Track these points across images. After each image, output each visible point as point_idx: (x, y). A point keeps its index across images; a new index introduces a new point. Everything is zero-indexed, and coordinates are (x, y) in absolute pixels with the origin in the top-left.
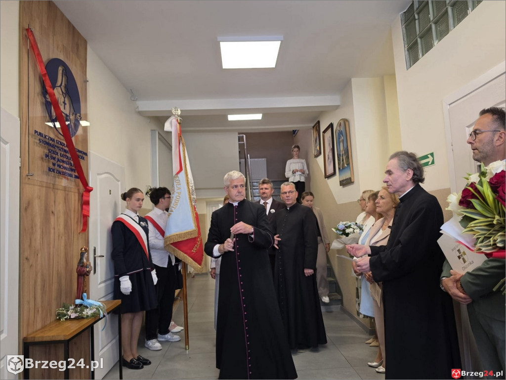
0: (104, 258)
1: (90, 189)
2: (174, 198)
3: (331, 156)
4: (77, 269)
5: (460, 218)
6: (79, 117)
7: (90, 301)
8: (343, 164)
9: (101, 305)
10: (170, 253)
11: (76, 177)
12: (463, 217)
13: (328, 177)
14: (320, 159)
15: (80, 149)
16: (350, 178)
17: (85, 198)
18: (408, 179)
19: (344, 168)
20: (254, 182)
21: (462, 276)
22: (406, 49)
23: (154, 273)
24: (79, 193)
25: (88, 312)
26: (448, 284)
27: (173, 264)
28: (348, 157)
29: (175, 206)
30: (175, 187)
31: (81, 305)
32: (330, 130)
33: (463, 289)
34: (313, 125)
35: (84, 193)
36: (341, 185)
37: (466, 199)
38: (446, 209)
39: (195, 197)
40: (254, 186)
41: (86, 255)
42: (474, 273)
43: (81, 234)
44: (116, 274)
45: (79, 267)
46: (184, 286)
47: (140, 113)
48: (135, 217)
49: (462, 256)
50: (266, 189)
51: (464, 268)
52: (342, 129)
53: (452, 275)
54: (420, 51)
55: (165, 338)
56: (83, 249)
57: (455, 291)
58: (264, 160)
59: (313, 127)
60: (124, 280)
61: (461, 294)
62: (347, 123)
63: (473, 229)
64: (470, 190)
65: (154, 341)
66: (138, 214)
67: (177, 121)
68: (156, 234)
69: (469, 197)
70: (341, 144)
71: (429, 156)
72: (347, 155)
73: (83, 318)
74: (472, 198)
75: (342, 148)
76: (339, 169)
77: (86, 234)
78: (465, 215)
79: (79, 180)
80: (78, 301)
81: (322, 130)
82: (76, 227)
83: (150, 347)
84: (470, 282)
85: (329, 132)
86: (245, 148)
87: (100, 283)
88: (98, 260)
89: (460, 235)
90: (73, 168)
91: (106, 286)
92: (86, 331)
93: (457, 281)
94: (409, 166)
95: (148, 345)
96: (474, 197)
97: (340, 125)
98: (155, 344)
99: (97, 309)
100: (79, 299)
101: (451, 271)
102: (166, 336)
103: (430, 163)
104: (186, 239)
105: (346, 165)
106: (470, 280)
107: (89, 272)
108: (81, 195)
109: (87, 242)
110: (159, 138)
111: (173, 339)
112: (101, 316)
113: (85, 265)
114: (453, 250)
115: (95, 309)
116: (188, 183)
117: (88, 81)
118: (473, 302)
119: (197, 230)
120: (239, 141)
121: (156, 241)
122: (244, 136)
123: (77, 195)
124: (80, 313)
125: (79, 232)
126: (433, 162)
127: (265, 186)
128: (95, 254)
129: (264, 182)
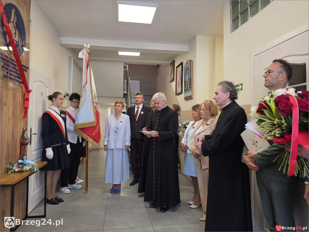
0: (37, 135)
1: (30, 91)
2: (82, 100)
3: (180, 82)
4: (20, 141)
5: (257, 120)
6: (24, 44)
7: (28, 161)
8: (188, 87)
9: (35, 164)
10: (79, 135)
11: (21, 82)
12: (259, 120)
13: (177, 94)
14: (174, 84)
15: (24, 65)
16: (191, 96)
17: (26, 96)
18: (226, 98)
19: (188, 90)
20: (132, 95)
21: (255, 155)
22: (231, 20)
23: (68, 147)
24: (22, 93)
25: (27, 168)
26: (246, 159)
27: (80, 142)
28: (191, 83)
29: (82, 106)
30: (83, 93)
31: (22, 164)
32: (181, 66)
33: (255, 162)
34: (170, 62)
35: (26, 93)
36: (185, 100)
37: (260, 110)
38: (249, 115)
39: (97, 101)
40: (132, 97)
41: (26, 132)
42: (262, 153)
43: (23, 119)
44: (44, 146)
45: (22, 140)
46: (87, 155)
47: (62, 45)
48: (57, 111)
49: (255, 143)
50: (139, 98)
51: (256, 150)
52: (188, 66)
53: (248, 154)
54: (240, 22)
55: (73, 186)
56: (25, 129)
57: (250, 163)
58: (139, 81)
59: (171, 64)
60: (49, 150)
61: (254, 165)
62: (191, 63)
63: (263, 126)
64: (263, 105)
65: (66, 188)
66: (60, 109)
67: (87, 51)
68: (70, 122)
69: (262, 108)
70: (187, 75)
71: (240, 85)
72: (190, 82)
73: (23, 171)
74: (264, 109)
75: (187, 78)
76: (185, 90)
77: (26, 119)
78: (260, 119)
79: (22, 85)
80: (20, 161)
81: (176, 66)
82: (20, 114)
83: (63, 191)
84: (259, 158)
85: (180, 67)
86: (128, 73)
87: (34, 151)
88: (33, 136)
89: (256, 130)
90: (20, 76)
91: (37, 153)
92: (24, 181)
93: (251, 158)
94: (228, 90)
95: (62, 190)
96: (265, 108)
97: (187, 63)
98: (66, 190)
99: (33, 166)
100: (21, 159)
101: (248, 152)
102: (73, 185)
103: (240, 89)
104: (88, 126)
105: (189, 88)
106: (260, 157)
107: (28, 143)
108: (24, 94)
109: (26, 125)
110: (73, 63)
111: (78, 187)
112: (35, 171)
113: (26, 138)
114: (250, 140)
115: (31, 167)
116: (92, 92)
117: (31, 21)
118: (260, 169)
119: (96, 122)
120: (124, 69)
121: (70, 127)
122: (127, 66)
123: (21, 94)
124: (21, 169)
125: (21, 118)
126: (242, 89)
127: (138, 96)
128: (31, 132)
129: (137, 94)
